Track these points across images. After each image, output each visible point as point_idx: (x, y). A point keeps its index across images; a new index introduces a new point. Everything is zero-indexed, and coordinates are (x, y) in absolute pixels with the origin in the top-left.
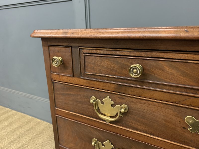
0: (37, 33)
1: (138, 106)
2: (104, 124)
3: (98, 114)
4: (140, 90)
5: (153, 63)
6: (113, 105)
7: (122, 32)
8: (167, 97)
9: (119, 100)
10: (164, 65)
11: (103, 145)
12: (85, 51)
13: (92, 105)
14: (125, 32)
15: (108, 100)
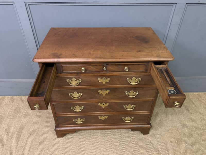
0: (35, 60)
1: (85, 79)
2: (74, 87)
3: (71, 85)
4: (85, 74)
5: (88, 66)
6: (76, 80)
7: (77, 60)
8: (93, 74)
9: (78, 78)
10: (90, 66)
11: (74, 94)
12: (62, 64)
13: (68, 82)
14: (79, 60)
15: (74, 79)
